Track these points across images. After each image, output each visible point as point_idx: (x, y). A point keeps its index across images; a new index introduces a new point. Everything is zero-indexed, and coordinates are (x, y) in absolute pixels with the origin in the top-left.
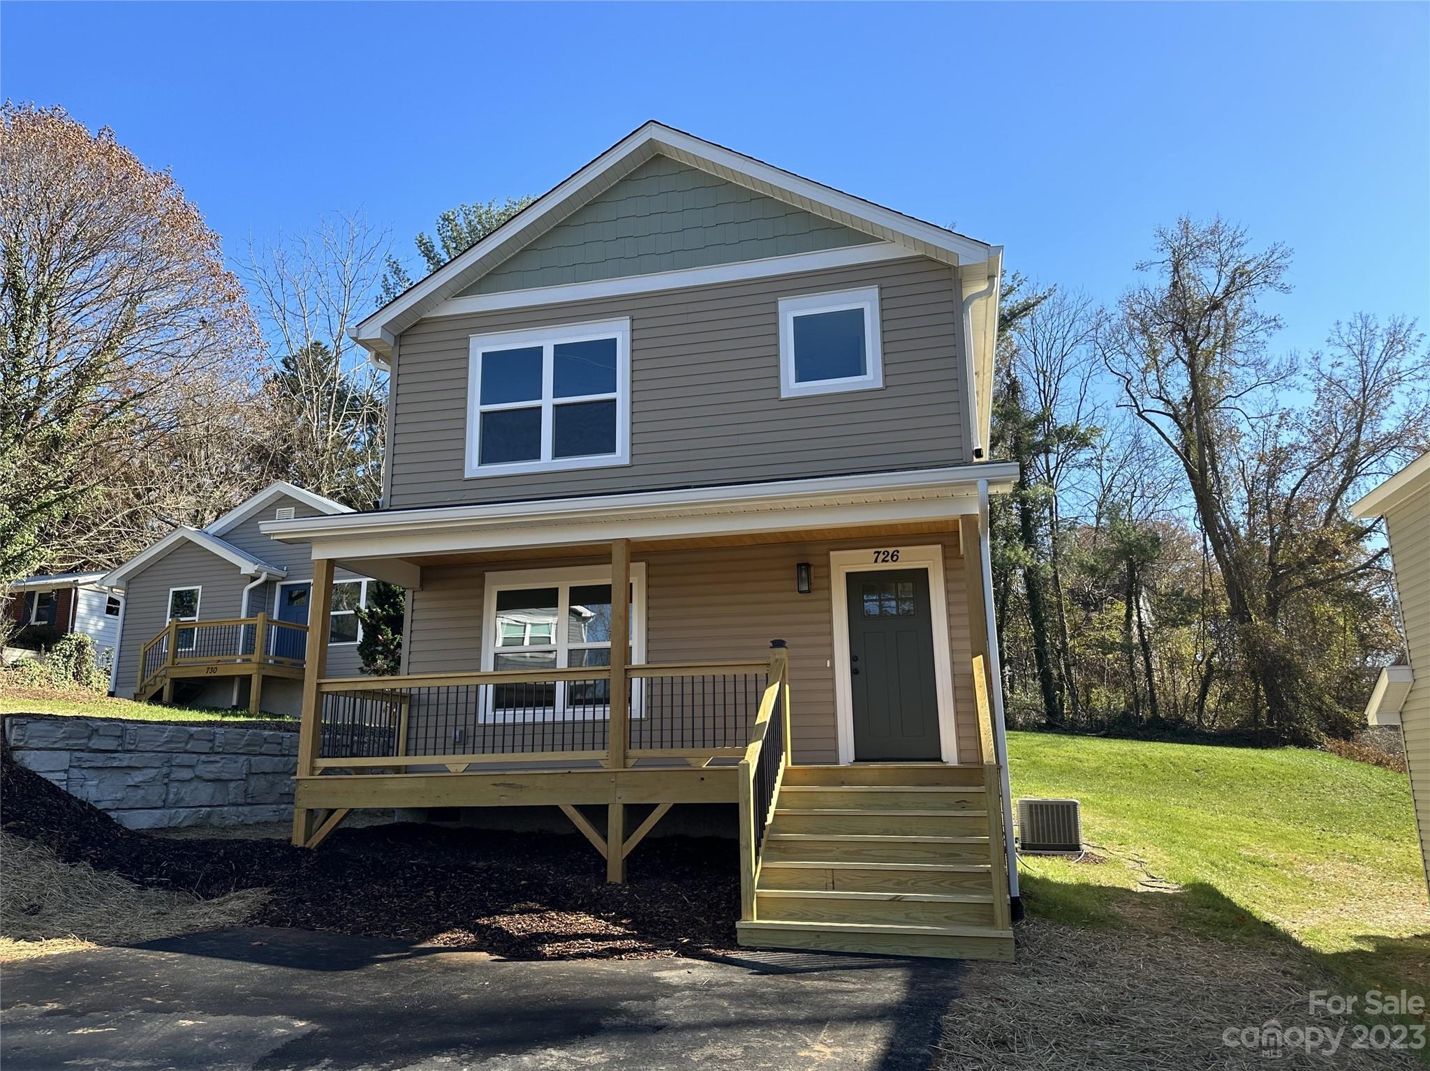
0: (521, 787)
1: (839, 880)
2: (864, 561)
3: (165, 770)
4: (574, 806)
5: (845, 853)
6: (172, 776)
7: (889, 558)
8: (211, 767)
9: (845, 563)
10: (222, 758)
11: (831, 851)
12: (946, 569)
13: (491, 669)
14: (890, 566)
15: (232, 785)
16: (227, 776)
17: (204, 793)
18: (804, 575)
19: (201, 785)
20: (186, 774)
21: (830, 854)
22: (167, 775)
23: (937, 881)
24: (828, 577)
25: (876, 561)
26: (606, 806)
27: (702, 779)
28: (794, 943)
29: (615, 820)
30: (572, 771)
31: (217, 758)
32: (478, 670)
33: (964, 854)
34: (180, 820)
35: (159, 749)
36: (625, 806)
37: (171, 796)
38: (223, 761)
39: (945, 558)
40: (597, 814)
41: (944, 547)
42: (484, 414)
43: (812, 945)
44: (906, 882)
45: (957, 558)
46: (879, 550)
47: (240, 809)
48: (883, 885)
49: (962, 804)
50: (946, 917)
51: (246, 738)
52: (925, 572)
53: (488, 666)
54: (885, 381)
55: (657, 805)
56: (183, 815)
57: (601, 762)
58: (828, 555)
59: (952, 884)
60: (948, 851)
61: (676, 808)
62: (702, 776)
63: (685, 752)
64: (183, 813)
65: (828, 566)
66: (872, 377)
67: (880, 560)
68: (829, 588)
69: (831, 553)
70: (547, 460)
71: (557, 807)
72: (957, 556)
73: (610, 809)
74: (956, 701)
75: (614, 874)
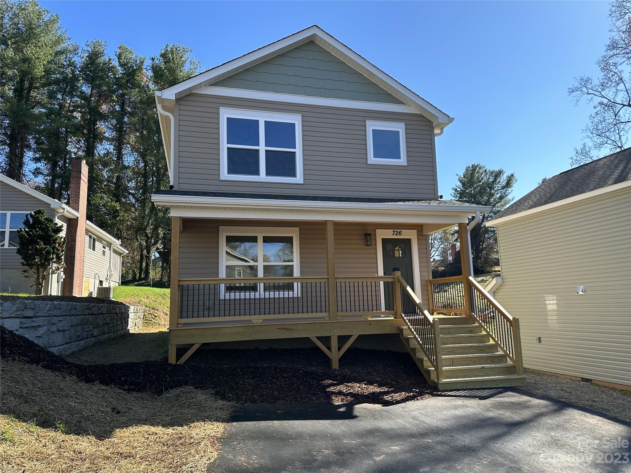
0: (291, 330)
1: (454, 362)
2: (389, 234)
4: (317, 338)
6: (51, 330)
7: (398, 234)
9: (381, 235)
10: (64, 318)
12: (418, 240)
14: (398, 237)
16: (65, 329)
18: (368, 238)
19: (59, 334)
22: (49, 330)
24: (376, 240)
25: (393, 235)
28: (459, 387)
29: (334, 343)
30: (316, 322)
31: (62, 318)
33: (486, 350)
36: (338, 336)
38: (64, 320)
39: (418, 235)
41: (418, 231)
42: (229, 149)
44: (476, 361)
46: (394, 230)
50: (497, 373)
52: (409, 240)
53: (223, 271)
54: (407, 163)
55: (352, 336)
57: (325, 318)
58: (375, 230)
59: (491, 361)
62: (370, 323)
63: (361, 313)
64: (55, 350)
65: (376, 235)
66: (403, 161)
67: (395, 234)
68: (376, 244)
69: (377, 230)
70: (263, 176)
71: (309, 337)
72: (422, 235)
73: (332, 338)
74: (422, 290)
75: (336, 365)
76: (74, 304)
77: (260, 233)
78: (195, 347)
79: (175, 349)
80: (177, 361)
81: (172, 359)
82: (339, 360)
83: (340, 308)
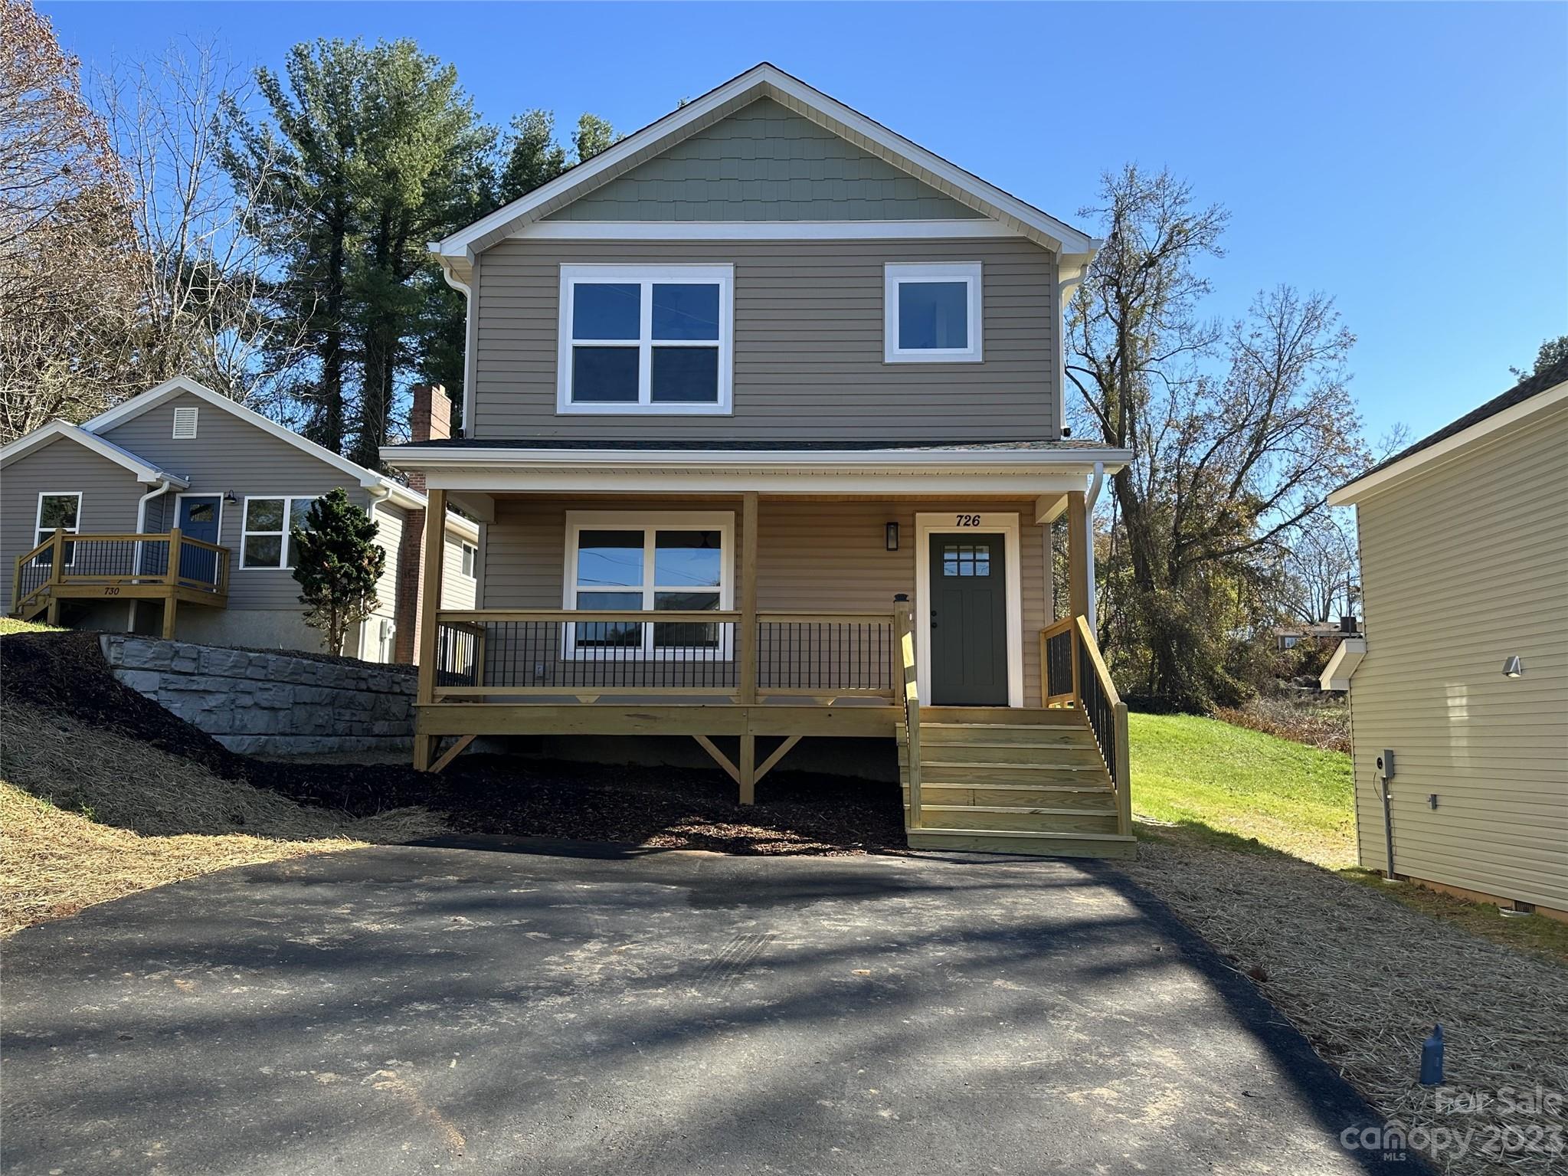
0: (655, 718)
1: (978, 798)
2: (948, 524)
3: (232, 696)
4: (709, 737)
5: (979, 777)
6: (238, 702)
7: (971, 522)
8: (266, 695)
9: (927, 525)
10: (274, 686)
11: (966, 775)
12: (1022, 536)
13: (573, 607)
14: (971, 530)
15: (282, 714)
16: (277, 705)
17: (260, 721)
18: (892, 533)
19: (259, 712)
20: (247, 700)
21: (964, 778)
22: (233, 701)
23: (1062, 800)
24: (914, 536)
25: (958, 524)
26: (738, 738)
27: (830, 715)
28: (957, 845)
29: (747, 750)
30: (706, 705)
31: (269, 685)
32: (560, 608)
33: (1077, 779)
34: (245, 747)
35: (226, 674)
36: (757, 738)
37: (237, 722)
38: (274, 689)
39: (1021, 525)
40: (729, 745)
41: (1021, 516)
42: (576, 349)
44: (1035, 800)
45: (1032, 526)
46: (961, 514)
47: (287, 738)
48: (1016, 802)
49: (1066, 740)
51: (291, 666)
52: (1002, 536)
53: (570, 604)
54: (984, 357)
55: (786, 737)
56: (248, 742)
57: (732, 698)
58: (913, 516)
59: (1074, 802)
60: (1065, 777)
61: (804, 740)
62: (829, 712)
63: (814, 691)
64: (248, 740)
65: (913, 526)
66: (972, 352)
67: (962, 523)
68: (914, 547)
69: (917, 514)
70: (645, 403)
71: (691, 737)
73: (742, 738)
74: (1024, 654)
75: (747, 797)
76: (305, 662)
77: (651, 525)
78: (463, 743)
79: (426, 743)
80: (428, 767)
81: (420, 763)
82: (756, 786)
83: (765, 678)
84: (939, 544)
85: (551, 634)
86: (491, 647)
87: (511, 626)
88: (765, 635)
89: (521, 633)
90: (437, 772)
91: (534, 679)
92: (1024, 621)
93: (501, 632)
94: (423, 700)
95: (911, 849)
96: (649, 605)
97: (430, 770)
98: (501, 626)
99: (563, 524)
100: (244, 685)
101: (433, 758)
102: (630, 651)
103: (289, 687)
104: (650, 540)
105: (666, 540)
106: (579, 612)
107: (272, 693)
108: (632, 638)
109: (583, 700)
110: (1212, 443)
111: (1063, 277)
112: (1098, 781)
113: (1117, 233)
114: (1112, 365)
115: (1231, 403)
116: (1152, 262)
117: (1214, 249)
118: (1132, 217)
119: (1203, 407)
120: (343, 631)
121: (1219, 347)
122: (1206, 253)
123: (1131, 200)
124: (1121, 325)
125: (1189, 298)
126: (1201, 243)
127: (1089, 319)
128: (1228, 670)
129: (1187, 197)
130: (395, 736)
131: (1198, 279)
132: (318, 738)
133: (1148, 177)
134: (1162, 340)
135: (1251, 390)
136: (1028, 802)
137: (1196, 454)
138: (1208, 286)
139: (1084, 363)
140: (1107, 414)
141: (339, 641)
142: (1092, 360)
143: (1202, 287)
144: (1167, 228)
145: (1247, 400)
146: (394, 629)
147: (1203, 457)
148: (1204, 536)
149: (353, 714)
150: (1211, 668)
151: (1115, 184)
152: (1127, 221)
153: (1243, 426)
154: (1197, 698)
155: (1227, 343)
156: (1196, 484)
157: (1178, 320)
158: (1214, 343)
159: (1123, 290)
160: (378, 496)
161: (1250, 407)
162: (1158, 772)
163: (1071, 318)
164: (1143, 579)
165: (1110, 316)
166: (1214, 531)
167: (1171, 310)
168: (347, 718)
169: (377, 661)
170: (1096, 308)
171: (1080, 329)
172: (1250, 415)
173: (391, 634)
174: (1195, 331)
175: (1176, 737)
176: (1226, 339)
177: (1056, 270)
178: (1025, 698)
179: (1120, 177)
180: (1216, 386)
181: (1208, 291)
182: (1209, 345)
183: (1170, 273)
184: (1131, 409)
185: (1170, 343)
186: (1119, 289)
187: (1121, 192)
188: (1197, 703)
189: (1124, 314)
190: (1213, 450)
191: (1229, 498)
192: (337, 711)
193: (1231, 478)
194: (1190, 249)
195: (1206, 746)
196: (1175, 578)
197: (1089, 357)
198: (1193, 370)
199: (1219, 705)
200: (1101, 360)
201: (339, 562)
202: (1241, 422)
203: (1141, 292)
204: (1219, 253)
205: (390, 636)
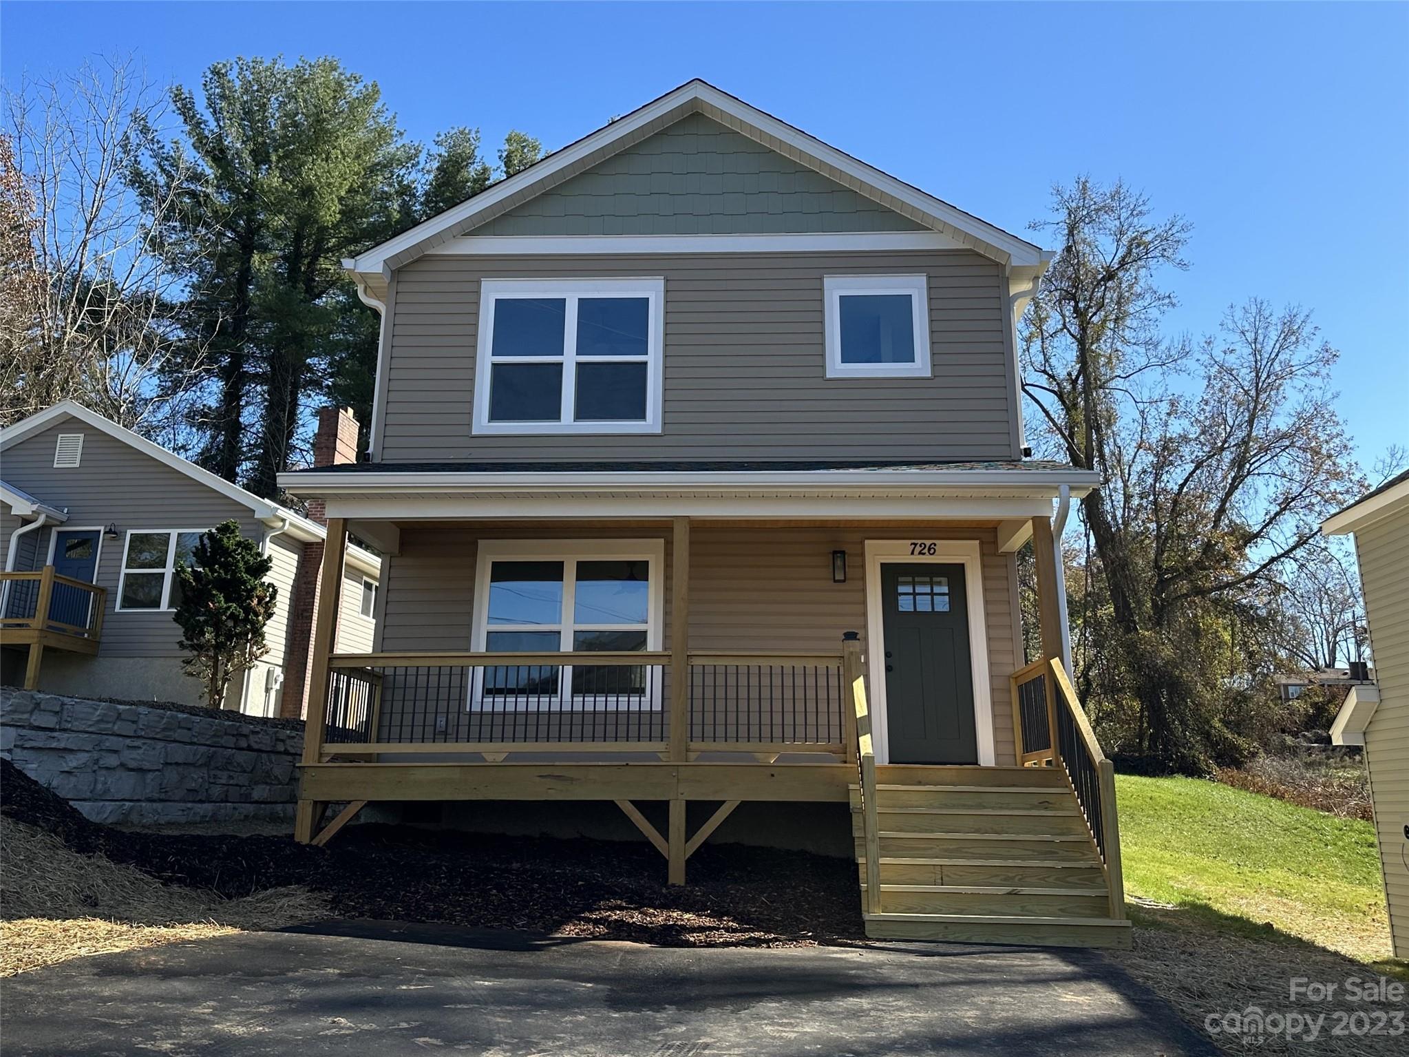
0: (572, 779)
1: (948, 876)
2: (900, 552)
3: (96, 755)
4: (633, 802)
5: (946, 850)
6: (101, 762)
7: (926, 551)
8: (135, 754)
9: (879, 553)
10: (144, 744)
11: (931, 848)
12: (984, 566)
13: (482, 649)
14: (926, 559)
15: (150, 776)
16: (147, 766)
17: (124, 784)
18: (839, 563)
19: (125, 774)
20: (112, 761)
21: (929, 852)
22: (96, 762)
23: (1044, 876)
24: (863, 566)
25: (912, 553)
26: (667, 803)
27: (773, 775)
28: (923, 934)
29: (677, 817)
30: (630, 763)
31: (138, 743)
32: (468, 650)
33: (1061, 852)
34: (105, 816)
35: (90, 729)
36: (688, 803)
37: (99, 786)
38: (144, 747)
39: (983, 555)
40: (656, 811)
41: (982, 544)
42: (496, 366)
43: (940, 936)
44: (1013, 877)
46: (915, 541)
47: (155, 805)
48: (990, 880)
49: (1045, 805)
50: (1060, 910)
51: (166, 721)
52: (961, 567)
53: (479, 645)
54: (933, 371)
55: (724, 802)
56: (110, 809)
57: (659, 754)
58: (862, 543)
59: (1057, 879)
60: (1046, 849)
61: (744, 805)
62: (771, 772)
63: (753, 746)
64: (110, 806)
65: (863, 555)
66: (920, 366)
67: (916, 552)
68: (863, 579)
69: (866, 542)
70: (567, 422)
71: (612, 802)
72: (995, 554)
73: (671, 804)
74: (993, 703)
75: (677, 875)
76: (181, 715)
77: (571, 554)
78: (352, 810)
79: (310, 810)
80: (312, 839)
81: (303, 834)
82: (688, 862)
83: (697, 730)
84: (891, 574)
85: (456, 681)
86: (389, 697)
87: (412, 671)
88: (698, 680)
89: (422, 680)
90: (321, 845)
91: (435, 734)
92: (991, 664)
93: (400, 679)
94: (308, 760)
95: (869, 939)
96: (567, 645)
97: (314, 842)
98: (401, 672)
99: (474, 555)
100: (112, 742)
101: (317, 829)
102: (545, 699)
103: (160, 745)
104: (570, 572)
105: (588, 572)
106: (488, 654)
107: (141, 751)
108: (548, 686)
109: (490, 758)
110: (1190, 467)
111: (1014, 290)
112: (1084, 854)
113: (1071, 246)
114: (1074, 382)
115: (1207, 423)
116: (1110, 276)
117: (1177, 261)
118: (1086, 230)
119: (1176, 427)
120: (224, 681)
121: (1189, 363)
122: (1169, 266)
123: (1085, 213)
124: (1081, 342)
125: (1154, 313)
126: (1163, 256)
127: (1046, 334)
128: (1226, 723)
129: (1144, 208)
130: (276, 803)
131: (1161, 292)
132: (189, 805)
133: (1101, 189)
134: (1127, 357)
135: (1228, 410)
136: (1005, 880)
137: (1173, 478)
138: (1174, 301)
139: (1043, 380)
140: (1072, 435)
141: (219, 693)
142: (1052, 377)
143: (1167, 301)
144: (1125, 240)
145: (1225, 420)
146: (281, 678)
147: (1181, 482)
148: (1188, 570)
149: (230, 777)
150: (1208, 722)
151: (1066, 197)
152: (1081, 234)
153: (1222, 449)
154: (1194, 756)
155: (1198, 360)
156: (1175, 512)
157: (1142, 336)
158: (1184, 360)
159: (1081, 305)
160: (273, 528)
161: (1228, 429)
162: (1154, 845)
163: (1026, 334)
164: (1124, 618)
165: (1069, 331)
166: (1199, 564)
167: (1135, 325)
168: (223, 781)
169: (260, 715)
170: (1053, 323)
171: (1036, 346)
172: (1229, 436)
173: (278, 684)
174: (1162, 347)
175: (1172, 803)
176: (1197, 356)
177: (1005, 283)
178: (997, 755)
179: (1071, 189)
180: (1189, 405)
181: (1174, 305)
182: (1179, 362)
183: (1131, 287)
184: (1098, 430)
185: (1135, 360)
186: (1077, 303)
187: (1074, 205)
188: (1195, 763)
189: (1083, 329)
190: (1191, 474)
191: (1213, 527)
192: (213, 772)
193: (1213, 506)
194: (1152, 262)
195: (1207, 814)
196: (1160, 616)
197: (1048, 374)
198: (1163, 389)
199: (1219, 765)
200: (1061, 377)
201: (226, 603)
202: (1220, 444)
203: (1101, 306)
204: (1182, 265)
205: (277, 686)
